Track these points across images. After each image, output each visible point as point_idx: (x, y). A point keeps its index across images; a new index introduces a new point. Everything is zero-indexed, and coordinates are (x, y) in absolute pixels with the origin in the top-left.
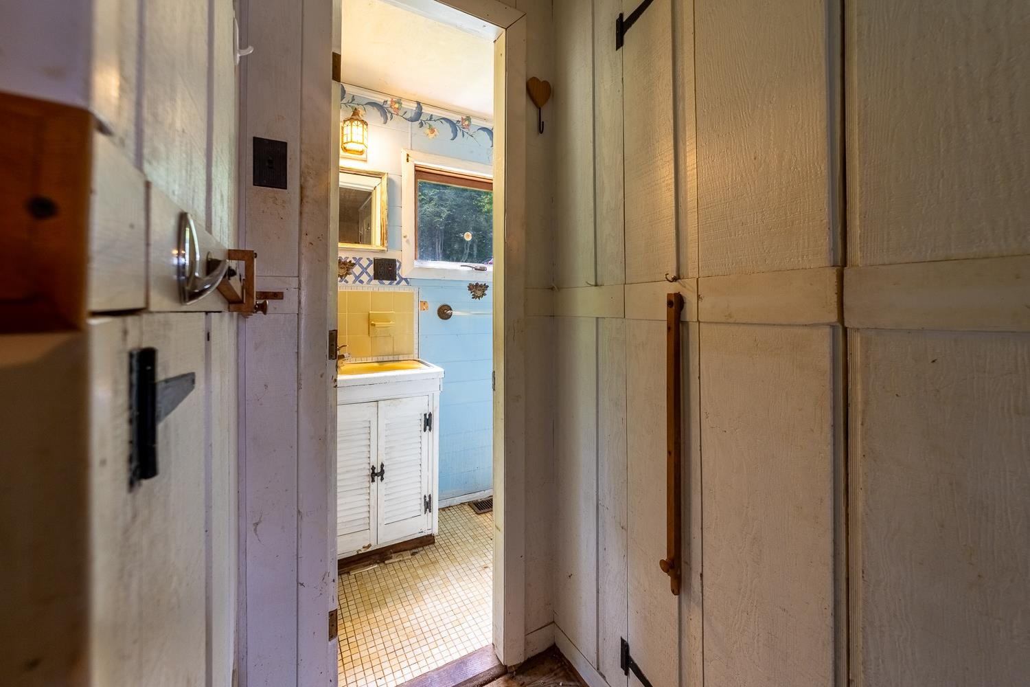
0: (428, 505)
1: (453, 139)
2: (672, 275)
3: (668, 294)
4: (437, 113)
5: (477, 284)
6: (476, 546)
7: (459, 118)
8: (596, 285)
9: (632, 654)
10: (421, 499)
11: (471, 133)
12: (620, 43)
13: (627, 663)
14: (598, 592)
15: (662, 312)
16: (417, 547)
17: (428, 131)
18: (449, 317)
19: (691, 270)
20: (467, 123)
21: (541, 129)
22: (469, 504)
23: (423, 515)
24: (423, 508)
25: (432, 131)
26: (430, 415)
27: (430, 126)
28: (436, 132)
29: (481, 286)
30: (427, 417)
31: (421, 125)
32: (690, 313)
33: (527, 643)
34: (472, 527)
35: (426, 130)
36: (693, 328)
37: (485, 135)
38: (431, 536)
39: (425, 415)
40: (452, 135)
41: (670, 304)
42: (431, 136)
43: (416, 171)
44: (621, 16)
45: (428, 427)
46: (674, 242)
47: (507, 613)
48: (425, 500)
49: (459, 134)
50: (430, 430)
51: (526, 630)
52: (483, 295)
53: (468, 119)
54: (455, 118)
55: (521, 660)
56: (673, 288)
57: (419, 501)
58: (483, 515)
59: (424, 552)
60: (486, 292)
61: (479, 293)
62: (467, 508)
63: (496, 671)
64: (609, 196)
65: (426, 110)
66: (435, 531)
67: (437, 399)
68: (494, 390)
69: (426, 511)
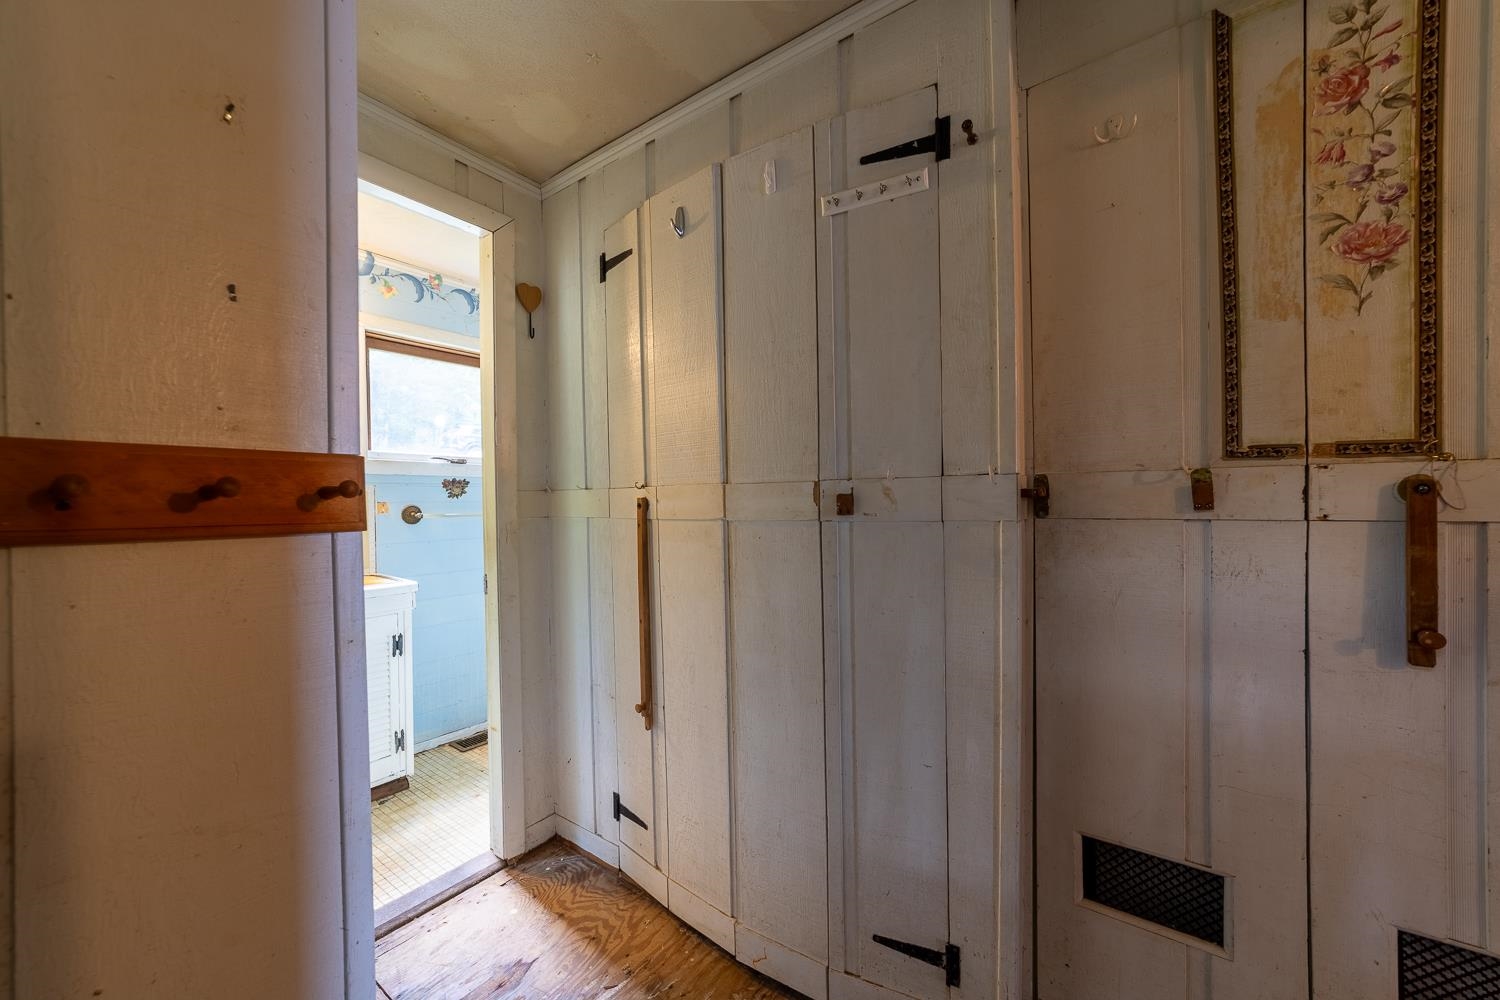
0: (400, 743)
1: (418, 301)
2: (642, 483)
3: (638, 499)
4: (395, 267)
5: (454, 480)
6: (463, 781)
7: (426, 275)
8: (586, 489)
9: (621, 802)
10: (390, 736)
11: (442, 294)
12: (603, 279)
13: (619, 810)
14: (594, 764)
15: (634, 513)
16: (386, 796)
17: (383, 289)
18: (416, 521)
19: (653, 481)
20: (437, 282)
21: (532, 334)
22: (450, 744)
23: (395, 756)
24: (394, 746)
25: (390, 289)
26: (400, 636)
27: (386, 282)
28: (394, 291)
29: (459, 482)
30: (397, 639)
31: (374, 280)
32: (652, 514)
33: (527, 836)
34: (455, 764)
35: (380, 286)
36: (655, 523)
37: (462, 300)
38: (405, 779)
39: (394, 637)
40: (416, 297)
41: (639, 506)
42: (388, 295)
43: (367, 337)
44: (603, 256)
45: (398, 651)
46: (642, 457)
47: (506, 808)
48: (396, 737)
49: (427, 294)
50: (401, 654)
51: (526, 823)
52: (462, 492)
53: (438, 277)
54: (420, 275)
55: (522, 851)
56: (642, 494)
57: (388, 739)
58: (470, 752)
59: (395, 799)
60: (466, 489)
61: (457, 491)
62: (448, 749)
63: (496, 867)
64: (596, 410)
65: (378, 261)
66: (410, 771)
67: (409, 617)
68: (486, 593)
69: (397, 749)
